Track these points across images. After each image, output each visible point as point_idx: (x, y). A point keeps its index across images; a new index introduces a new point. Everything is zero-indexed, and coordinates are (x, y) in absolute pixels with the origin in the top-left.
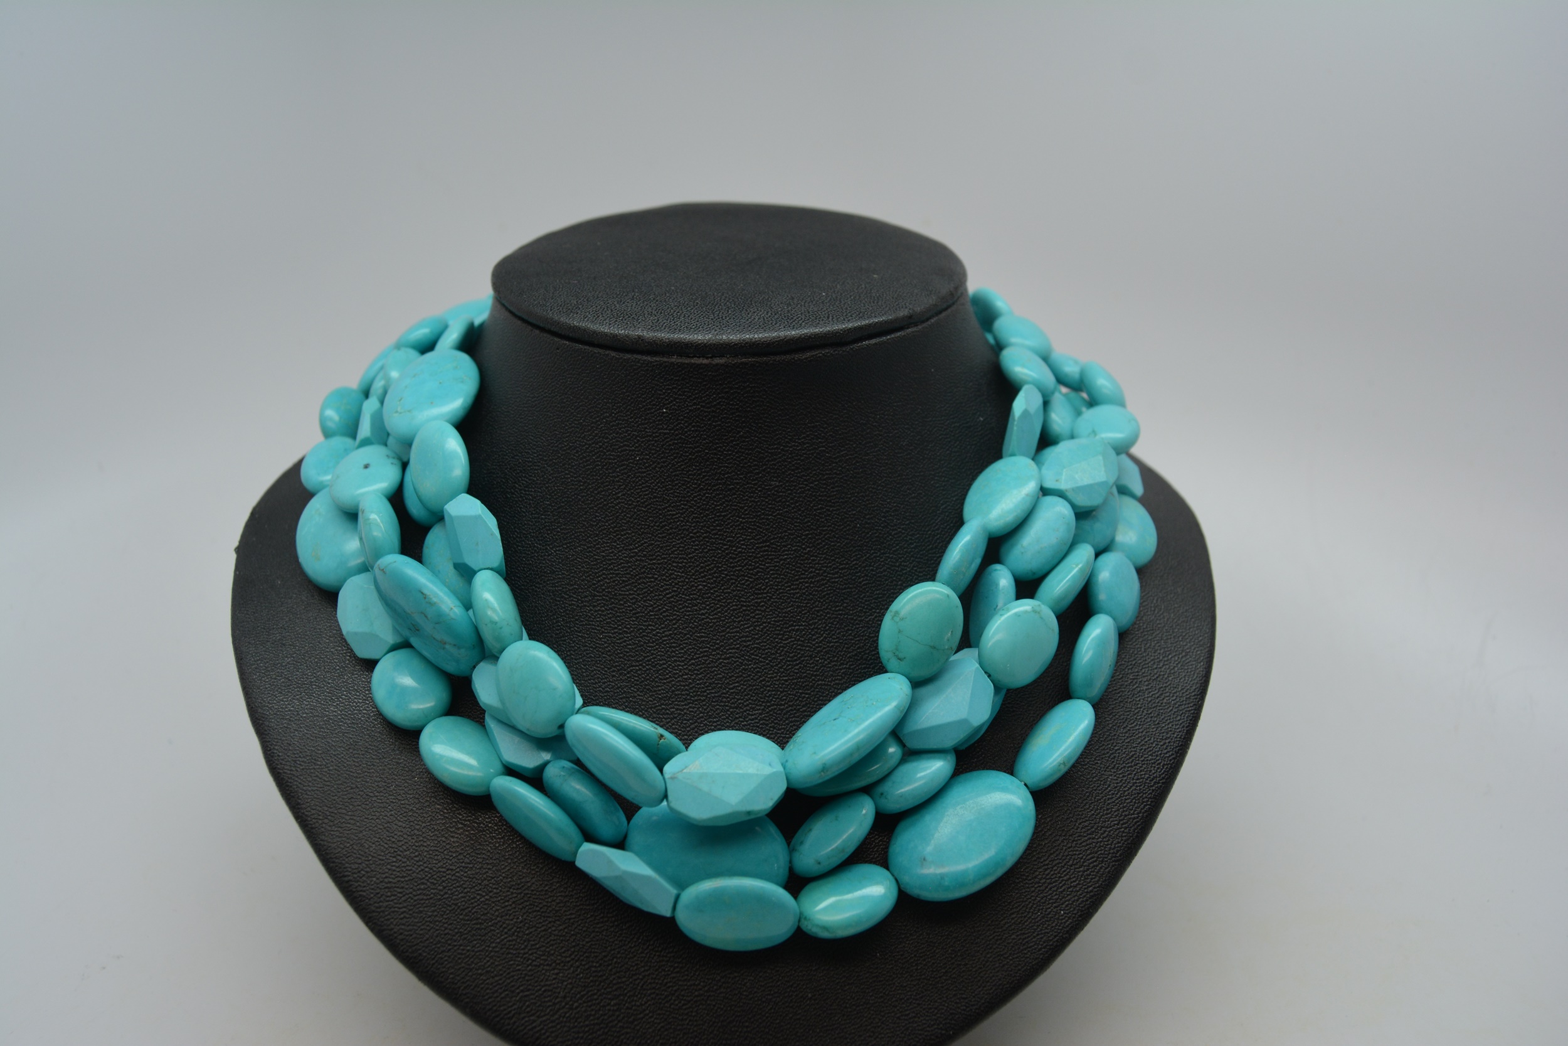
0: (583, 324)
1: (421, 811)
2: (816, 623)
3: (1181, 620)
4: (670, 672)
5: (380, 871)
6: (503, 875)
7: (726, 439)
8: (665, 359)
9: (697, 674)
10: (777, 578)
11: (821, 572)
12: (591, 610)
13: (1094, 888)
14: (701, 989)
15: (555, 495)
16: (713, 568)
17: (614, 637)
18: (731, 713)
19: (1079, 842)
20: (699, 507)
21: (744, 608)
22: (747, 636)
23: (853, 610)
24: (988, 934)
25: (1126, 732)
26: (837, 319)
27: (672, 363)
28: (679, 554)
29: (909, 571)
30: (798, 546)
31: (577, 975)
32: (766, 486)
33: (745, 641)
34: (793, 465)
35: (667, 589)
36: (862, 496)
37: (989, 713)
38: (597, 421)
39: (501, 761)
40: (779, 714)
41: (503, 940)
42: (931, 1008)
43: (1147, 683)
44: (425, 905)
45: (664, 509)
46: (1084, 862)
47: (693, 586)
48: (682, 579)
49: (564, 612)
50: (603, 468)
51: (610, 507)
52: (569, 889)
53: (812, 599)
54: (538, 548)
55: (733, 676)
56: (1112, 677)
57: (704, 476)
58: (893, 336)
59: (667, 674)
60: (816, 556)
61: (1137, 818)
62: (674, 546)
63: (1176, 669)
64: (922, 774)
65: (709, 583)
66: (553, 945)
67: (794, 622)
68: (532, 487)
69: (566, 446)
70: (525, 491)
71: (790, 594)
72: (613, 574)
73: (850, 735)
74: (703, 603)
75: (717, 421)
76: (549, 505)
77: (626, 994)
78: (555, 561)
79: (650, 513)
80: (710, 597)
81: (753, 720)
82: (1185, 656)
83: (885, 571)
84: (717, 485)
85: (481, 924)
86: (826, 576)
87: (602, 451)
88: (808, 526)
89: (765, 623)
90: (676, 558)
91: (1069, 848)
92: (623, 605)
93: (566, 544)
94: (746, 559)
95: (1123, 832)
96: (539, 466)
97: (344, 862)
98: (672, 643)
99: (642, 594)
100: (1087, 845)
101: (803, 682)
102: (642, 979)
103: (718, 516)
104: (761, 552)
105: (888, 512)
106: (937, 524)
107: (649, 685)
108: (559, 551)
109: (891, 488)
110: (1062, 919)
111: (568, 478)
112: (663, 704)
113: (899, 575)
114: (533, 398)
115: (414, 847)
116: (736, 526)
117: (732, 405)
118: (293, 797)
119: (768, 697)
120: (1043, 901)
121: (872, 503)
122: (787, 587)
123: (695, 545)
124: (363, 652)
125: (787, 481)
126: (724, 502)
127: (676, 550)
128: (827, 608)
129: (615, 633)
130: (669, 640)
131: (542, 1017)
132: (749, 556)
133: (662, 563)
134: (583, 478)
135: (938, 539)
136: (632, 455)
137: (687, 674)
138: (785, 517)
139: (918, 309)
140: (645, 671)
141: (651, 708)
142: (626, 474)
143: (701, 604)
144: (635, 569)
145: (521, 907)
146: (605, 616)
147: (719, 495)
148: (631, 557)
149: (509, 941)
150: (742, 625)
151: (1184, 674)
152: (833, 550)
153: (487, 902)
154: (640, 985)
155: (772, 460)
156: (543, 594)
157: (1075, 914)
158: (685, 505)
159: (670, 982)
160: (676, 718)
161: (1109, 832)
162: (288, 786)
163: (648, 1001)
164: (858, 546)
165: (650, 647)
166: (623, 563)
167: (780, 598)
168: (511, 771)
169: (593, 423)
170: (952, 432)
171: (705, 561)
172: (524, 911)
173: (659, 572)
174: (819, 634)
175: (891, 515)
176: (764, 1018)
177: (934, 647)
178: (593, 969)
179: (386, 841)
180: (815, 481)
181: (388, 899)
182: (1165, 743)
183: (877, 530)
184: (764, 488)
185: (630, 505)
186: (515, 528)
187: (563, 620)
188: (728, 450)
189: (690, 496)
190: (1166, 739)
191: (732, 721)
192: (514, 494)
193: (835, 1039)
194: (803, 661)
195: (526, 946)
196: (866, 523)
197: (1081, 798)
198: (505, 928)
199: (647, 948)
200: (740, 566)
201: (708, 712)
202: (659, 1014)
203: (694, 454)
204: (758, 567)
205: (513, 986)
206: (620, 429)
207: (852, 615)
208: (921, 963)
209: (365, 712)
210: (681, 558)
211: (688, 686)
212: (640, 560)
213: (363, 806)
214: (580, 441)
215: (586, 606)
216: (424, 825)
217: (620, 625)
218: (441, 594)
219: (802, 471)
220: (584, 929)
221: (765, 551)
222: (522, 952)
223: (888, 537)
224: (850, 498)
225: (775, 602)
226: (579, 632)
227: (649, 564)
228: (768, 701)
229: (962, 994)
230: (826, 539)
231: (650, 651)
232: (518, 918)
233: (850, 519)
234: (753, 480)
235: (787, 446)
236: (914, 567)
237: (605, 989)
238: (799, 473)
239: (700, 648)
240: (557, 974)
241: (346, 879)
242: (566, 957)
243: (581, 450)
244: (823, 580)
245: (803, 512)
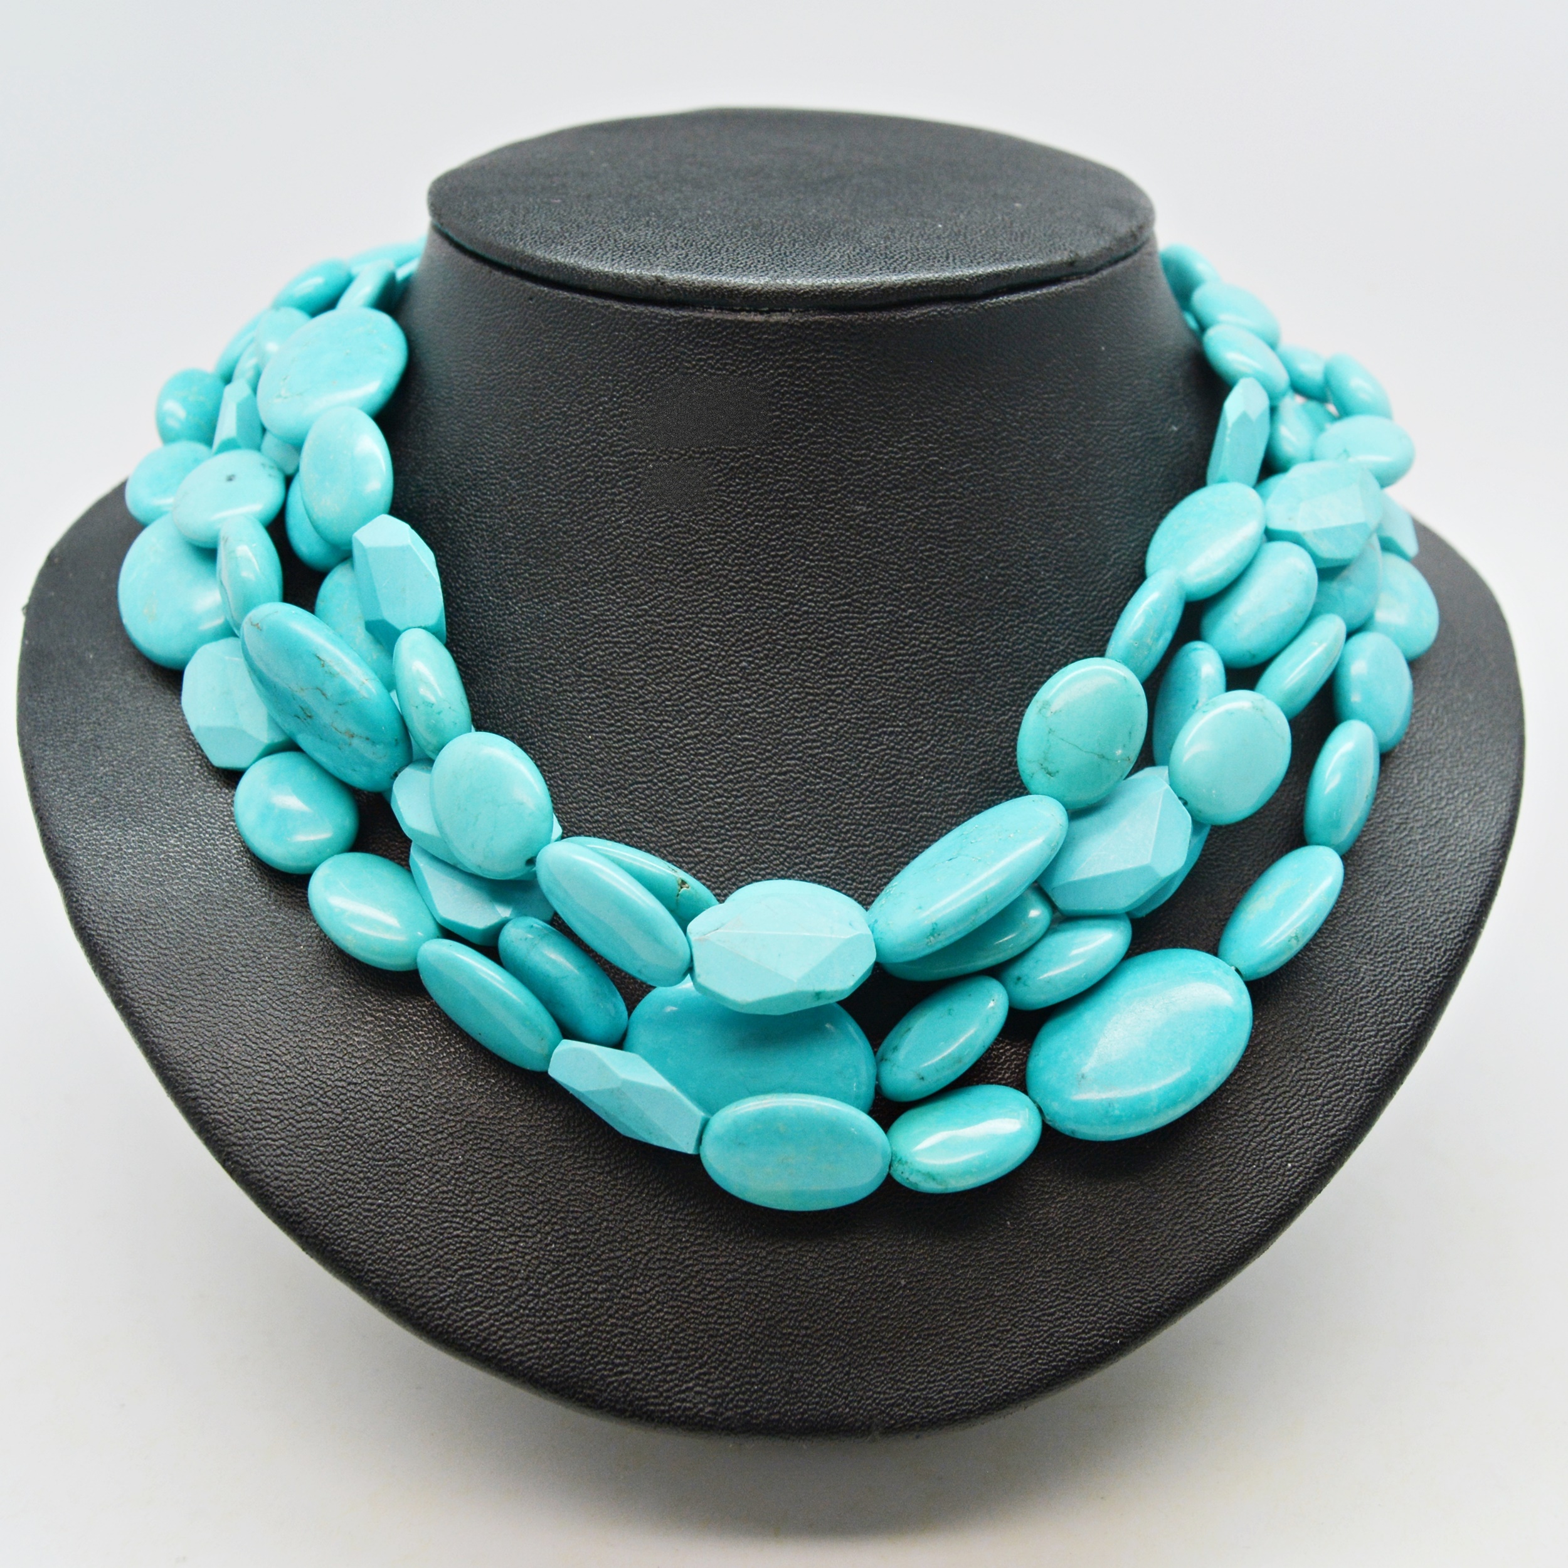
0: (571, 261)
1: (309, 995)
2: (919, 723)
3: (1474, 740)
4: (695, 792)
5: (246, 1084)
6: (435, 1093)
7: (787, 439)
8: (697, 314)
9: (736, 797)
10: (861, 653)
11: (929, 646)
12: (575, 697)
13: (1339, 1130)
14: (736, 1270)
15: (522, 522)
16: (764, 635)
17: (610, 739)
18: (789, 856)
19: (1316, 1061)
20: (743, 542)
21: (811, 698)
22: (814, 741)
23: (976, 706)
24: (1176, 1195)
25: (1389, 902)
26: (961, 261)
27: (708, 320)
28: (711, 613)
29: (1063, 651)
30: (895, 606)
31: (547, 1245)
32: (847, 511)
33: (810, 748)
34: (890, 482)
35: (692, 667)
36: (993, 533)
37: (1184, 859)
38: (589, 409)
39: (434, 919)
40: (862, 859)
41: (433, 1190)
42: (1088, 1305)
43: (1420, 831)
44: (313, 1136)
45: (690, 544)
46: (1323, 1092)
47: (732, 662)
48: (716, 652)
49: (533, 700)
50: (597, 480)
51: (607, 540)
52: (535, 1116)
53: (914, 687)
54: (493, 603)
55: (791, 800)
56: (1369, 820)
57: (753, 495)
58: (1045, 291)
59: (691, 795)
60: (922, 622)
61: (1405, 1027)
62: (704, 601)
63: (1465, 811)
64: (1081, 950)
65: (756, 658)
66: (509, 1200)
67: (887, 720)
68: (486, 511)
69: (540, 448)
70: (475, 516)
71: (881, 678)
72: (610, 642)
73: (975, 882)
74: (748, 688)
75: (774, 411)
76: (513, 538)
77: (621, 1276)
78: (520, 623)
79: (668, 550)
80: (758, 680)
81: (821, 867)
82: (1480, 792)
83: (1025, 648)
84: (772, 508)
85: (399, 1165)
86: (937, 653)
87: (596, 456)
88: (910, 576)
89: (842, 720)
90: (707, 619)
91: (1301, 1069)
92: (623, 689)
93: (538, 597)
94: (815, 623)
95: (1384, 1047)
96: (497, 478)
97: (189, 1069)
98: (699, 749)
99: (655, 673)
100: (1328, 1065)
101: (898, 813)
102: (646, 1254)
103: (773, 557)
104: (837, 612)
105: (1031, 559)
106: (1106, 581)
107: (661, 811)
108: (526, 607)
109: (1037, 523)
110: (1289, 1176)
111: (543, 496)
112: (683, 841)
113: (1047, 655)
114: (489, 375)
115: (298, 1049)
116: (800, 572)
117: (798, 386)
118: (112, 971)
119: (846, 833)
120: (1260, 1147)
121: (1008, 545)
122: (876, 667)
123: (737, 600)
124: (222, 758)
125: (880, 506)
126: (782, 536)
127: (707, 608)
128: (937, 702)
129: (611, 732)
130: (695, 743)
131: (492, 1307)
132: (819, 619)
133: (685, 627)
134: (566, 496)
135: (1107, 604)
136: (642, 461)
137: (721, 796)
138: (875, 560)
139: (1084, 253)
140: (657, 791)
141: (665, 847)
142: (632, 489)
143: (745, 690)
144: (643, 635)
145: (461, 1141)
146: (596, 706)
147: (775, 523)
148: (639, 617)
149: (443, 1192)
150: (806, 723)
151: (1477, 819)
152: (947, 613)
153: (410, 1133)
154: (644, 1262)
155: (858, 473)
156: (501, 673)
157: (1310, 1168)
158: (723, 538)
159: (689, 1259)
160: (702, 862)
161: (1363, 1047)
162: (103, 955)
163: (656, 1286)
164: (986, 609)
165: (665, 754)
166: (624, 626)
167: (866, 684)
168: (448, 933)
169: (583, 411)
170: (1130, 444)
171: (752, 625)
172: (466, 1148)
173: (680, 640)
174: (925, 739)
175: (1036, 565)
176: (833, 1315)
177: (1103, 757)
178: (572, 1237)
179: (254, 1039)
180: (922, 507)
181: (257, 1125)
182: (1448, 919)
183: (1015, 586)
184: (844, 516)
185: (638, 537)
186: (458, 573)
187: (532, 712)
188: (791, 456)
189: (730, 525)
190: (1449, 912)
191: (789, 868)
192: (457, 521)
193: (941, 1348)
194: (899, 780)
195: (468, 1201)
196: (999, 575)
197: (1319, 996)
198: (437, 1173)
199: (655, 1207)
200: (804, 633)
201: (752, 854)
202: (673, 1307)
203: (739, 460)
204: (832, 636)
205: (448, 1260)
206: (625, 421)
207: (974, 712)
208: (1073, 1238)
209: (223, 847)
210: (714, 620)
211: (722, 813)
212: (652, 622)
213: (220, 986)
214: (562, 440)
215: (566, 691)
216: (313, 1016)
217: (619, 721)
218: (346, 660)
219: (903, 492)
220: (559, 1176)
221: (843, 611)
222: (462, 1209)
223: (1031, 597)
224: (975, 536)
225: (859, 690)
226: (556, 731)
227: (665, 628)
228: (844, 840)
229: (1136, 1284)
230: (938, 596)
231: (664, 760)
232: (457, 1158)
233: (974, 567)
234: (828, 502)
235: (881, 453)
236: (1070, 644)
237: (589, 1267)
238: (898, 494)
239: (742, 756)
240: (516, 1243)
241: (193, 1095)
242: (529, 1218)
243: (564, 453)
244: (933, 658)
245: (903, 553)
